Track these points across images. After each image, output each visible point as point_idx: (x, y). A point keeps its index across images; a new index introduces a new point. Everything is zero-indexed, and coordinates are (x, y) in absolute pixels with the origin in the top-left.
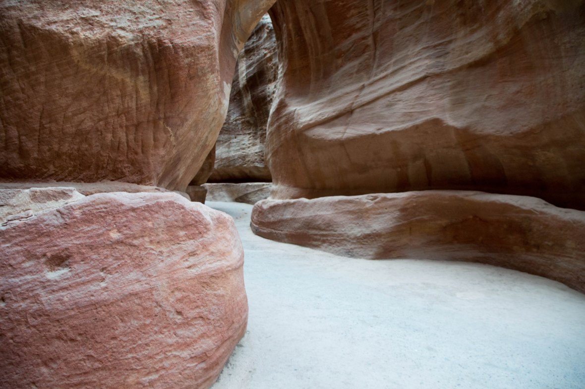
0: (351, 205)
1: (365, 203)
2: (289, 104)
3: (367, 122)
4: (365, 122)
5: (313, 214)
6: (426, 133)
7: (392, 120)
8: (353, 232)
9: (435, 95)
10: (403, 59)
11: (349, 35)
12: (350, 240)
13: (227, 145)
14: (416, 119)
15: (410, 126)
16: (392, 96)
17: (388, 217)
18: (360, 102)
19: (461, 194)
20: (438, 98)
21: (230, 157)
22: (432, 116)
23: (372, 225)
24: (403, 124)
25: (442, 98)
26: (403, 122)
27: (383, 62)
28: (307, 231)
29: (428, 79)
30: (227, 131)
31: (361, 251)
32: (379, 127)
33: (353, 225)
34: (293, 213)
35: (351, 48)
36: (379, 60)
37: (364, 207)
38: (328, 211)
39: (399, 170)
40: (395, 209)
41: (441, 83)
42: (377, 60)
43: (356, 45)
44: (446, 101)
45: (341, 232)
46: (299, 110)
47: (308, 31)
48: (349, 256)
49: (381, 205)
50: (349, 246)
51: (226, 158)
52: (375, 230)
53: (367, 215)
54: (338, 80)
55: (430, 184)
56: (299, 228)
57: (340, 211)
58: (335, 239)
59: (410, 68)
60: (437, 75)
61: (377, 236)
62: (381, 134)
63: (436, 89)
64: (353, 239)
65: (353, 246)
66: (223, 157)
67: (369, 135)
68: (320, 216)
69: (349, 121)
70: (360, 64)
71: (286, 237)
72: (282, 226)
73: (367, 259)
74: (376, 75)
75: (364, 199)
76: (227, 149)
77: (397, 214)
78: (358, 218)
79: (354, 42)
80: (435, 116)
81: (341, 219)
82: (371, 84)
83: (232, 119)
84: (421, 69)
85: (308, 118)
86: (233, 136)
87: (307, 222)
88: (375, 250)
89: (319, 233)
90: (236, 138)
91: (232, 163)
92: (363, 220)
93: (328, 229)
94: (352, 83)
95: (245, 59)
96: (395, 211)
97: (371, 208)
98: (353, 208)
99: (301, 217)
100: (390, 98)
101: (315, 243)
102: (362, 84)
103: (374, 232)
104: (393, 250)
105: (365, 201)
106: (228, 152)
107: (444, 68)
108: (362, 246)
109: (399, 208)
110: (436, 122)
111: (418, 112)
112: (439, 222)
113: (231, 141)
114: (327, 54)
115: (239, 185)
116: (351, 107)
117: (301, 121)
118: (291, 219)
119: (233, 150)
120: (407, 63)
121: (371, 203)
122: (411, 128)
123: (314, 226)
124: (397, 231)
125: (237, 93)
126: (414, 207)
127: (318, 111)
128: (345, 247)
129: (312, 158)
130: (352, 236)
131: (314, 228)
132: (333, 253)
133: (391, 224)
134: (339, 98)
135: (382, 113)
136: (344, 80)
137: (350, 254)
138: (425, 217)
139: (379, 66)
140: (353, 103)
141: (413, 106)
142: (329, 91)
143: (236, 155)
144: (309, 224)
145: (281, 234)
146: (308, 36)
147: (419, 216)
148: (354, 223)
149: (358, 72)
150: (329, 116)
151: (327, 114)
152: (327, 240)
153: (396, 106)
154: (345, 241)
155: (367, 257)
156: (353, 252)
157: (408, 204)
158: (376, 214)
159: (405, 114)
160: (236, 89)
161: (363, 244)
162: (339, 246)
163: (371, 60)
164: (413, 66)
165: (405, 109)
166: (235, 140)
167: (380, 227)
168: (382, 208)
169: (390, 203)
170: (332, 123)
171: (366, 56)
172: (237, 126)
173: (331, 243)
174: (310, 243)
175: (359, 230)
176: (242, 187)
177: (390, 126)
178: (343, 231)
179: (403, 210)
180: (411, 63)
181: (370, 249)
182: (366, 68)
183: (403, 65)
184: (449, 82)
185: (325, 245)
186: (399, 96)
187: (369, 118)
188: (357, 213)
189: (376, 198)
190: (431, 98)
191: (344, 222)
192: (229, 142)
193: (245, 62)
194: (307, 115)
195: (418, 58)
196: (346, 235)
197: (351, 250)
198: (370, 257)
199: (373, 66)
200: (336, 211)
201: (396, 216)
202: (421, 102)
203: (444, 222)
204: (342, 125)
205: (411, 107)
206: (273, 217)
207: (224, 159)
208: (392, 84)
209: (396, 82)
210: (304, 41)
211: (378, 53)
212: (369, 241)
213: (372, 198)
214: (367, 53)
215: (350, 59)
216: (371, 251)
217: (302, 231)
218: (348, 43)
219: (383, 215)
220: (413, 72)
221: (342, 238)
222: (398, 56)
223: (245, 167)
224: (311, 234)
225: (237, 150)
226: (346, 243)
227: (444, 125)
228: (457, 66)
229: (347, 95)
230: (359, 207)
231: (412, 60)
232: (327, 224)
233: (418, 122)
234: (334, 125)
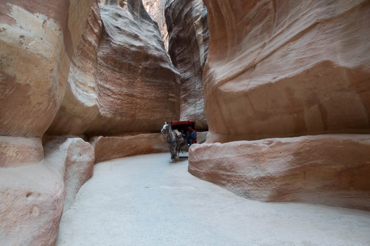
0: (249, 149)
1: (261, 148)
2: (211, 67)
3: (265, 73)
4: (264, 73)
5: (222, 157)
6: (318, 76)
7: (285, 68)
8: (250, 174)
9: (325, 39)
10: (297, 13)
11: (255, 4)
12: (248, 182)
13: (194, 106)
14: (307, 64)
15: (301, 72)
16: (286, 46)
17: (282, 160)
18: (261, 57)
19: (356, 138)
20: (329, 42)
21: (196, 114)
22: (323, 59)
23: (267, 169)
24: (295, 70)
25: (332, 41)
26: (295, 69)
27: (280, 20)
28: (217, 170)
29: (319, 25)
30: (194, 96)
31: (257, 193)
32: (274, 76)
33: (251, 168)
34: (209, 155)
35: (256, 14)
36: (278, 20)
37: (261, 151)
38: (232, 154)
39: (295, 115)
40: (289, 153)
41: (332, 27)
42: (276, 20)
43: (259, 11)
44: (337, 44)
45: (240, 174)
46: (217, 70)
47: (224, 7)
48: (246, 197)
49: (275, 149)
50: (247, 188)
51: (194, 115)
52: (269, 173)
53: (263, 159)
54: (247, 42)
55: (326, 129)
56: (212, 168)
57: (241, 155)
58: (236, 180)
59: (302, 20)
60: (328, 21)
61: (271, 179)
62: (276, 82)
63: (326, 33)
64: (250, 181)
65: (249, 188)
66: (192, 114)
67: (266, 84)
68: (226, 158)
69: (253, 75)
70: (263, 26)
71: (205, 175)
72: (202, 165)
73: (261, 201)
74: (275, 33)
75: (261, 143)
76: (194, 109)
77: (291, 158)
78: (255, 161)
79: (259, 9)
80: (325, 58)
81: (242, 162)
82: (271, 41)
83: (197, 88)
84: (312, 18)
85: (222, 76)
86: (198, 99)
87: (218, 163)
88: (269, 192)
89: (225, 174)
90: (199, 100)
91: (197, 118)
92: (260, 163)
93: (231, 170)
94: (257, 43)
95: (203, 45)
96: (289, 155)
97: (266, 152)
98: (251, 152)
99: (214, 159)
100: (284, 49)
101: (223, 182)
102: (264, 42)
103: (269, 175)
104: (287, 194)
105: (262, 145)
106: (195, 110)
107: (336, 12)
108: (257, 188)
109: (292, 152)
110: (327, 64)
111: (309, 57)
112: (334, 167)
113: (196, 103)
114: (239, 24)
115: (202, 133)
116: (254, 62)
117: (217, 78)
118: (208, 160)
119: (198, 109)
120: (300, 15)
121: (267, 147)
122: (302, 73)
123: (222, 167)
124: (291, 175)
125: (199, 70)
126: (307, 152)
127: (230, 69)
128: (243, 189)
129: (226, 109)
130: (249, 179)
131: (222, 169)
132: (234, 192)
133: (284, 168)
134: (246, 56)
135: (278, 63)
136: (251, 42)
137: (247, 195)
138: (319, 162)
139: (277, 25)
140: (255, 59)
141: (304, 52)
142: (240, 53)
143: (199, 112)
144: (219, 165)
145: (201, 172)
146: (224, 11)
147: (312, 160)
148: (251, 166)
149: (261, 33)
150: (237, 72)
151: (236, 71)
152: (231, 180)
153: (290, 55)
154: (243, 182)
155: (261, 199)
156: (249, 193)
157: (302, 148)
158: (271, 158)
159: (298, 61)
160: (198, 67)
161: (259, 187)
162: (239, 187)
163: (272, 21)
164: (305, 17)
165: (297, 56)
166: (199, 102)
167: (274, 170)
168: (277, 152)
169: (284, 147)
170: (239, 77)
171: (267, 19)
172: (200, 92)
173: (233, 183)
174: (220, 181)
175: (256, 172)
176: (203, 134)
177: (283, 74)
178: (242, 173)
179: (297, 154)
180: (303, 15)
181: (265, 192)
182: (268, 29)
183: (296, 18)
184: (340, 25)
185: (229, 184)
186: (293, 45)
187: (267, 69)
188: (255, 156)
189: (271, 142)
190: (322, 42)
191: (244, 165)
192: (195, 104)
193: (203, 48)
194: (222, 73)
195: (309, 9)
196: (244, 177)
197: (248, 192)
198: (264, 199)
199: (273, 27)
200: (238, 154)
201: (290, 160)
202: (312, 47)
203: (339, 167)
204: (246, 78)
205: (303, 53)
206: (197, 158)
207: (192, 115)
208: (286, 37)
209: (290, 34)
210: (222, 16)
211: (277, 14)
212: (264, 184)
213: (268, 142)
214: (268, 17)
215: (256, 24)
216: (266, 193)
217: (214, 170)
218: (253, 11)
219: (277, 159)
220: (305, 22)
221: (241, 179)
222: (293, 12)
223: (205, 120)
224: (220, 174)
225: (200, 109)
226: (244, 184)
227: (335, 67)
228: (349, 8)
229: (252, 53)
230: (256, 151)
231: (304, 12)
232: (231, 165)
233: (309, 66)
234: (241, 79)
